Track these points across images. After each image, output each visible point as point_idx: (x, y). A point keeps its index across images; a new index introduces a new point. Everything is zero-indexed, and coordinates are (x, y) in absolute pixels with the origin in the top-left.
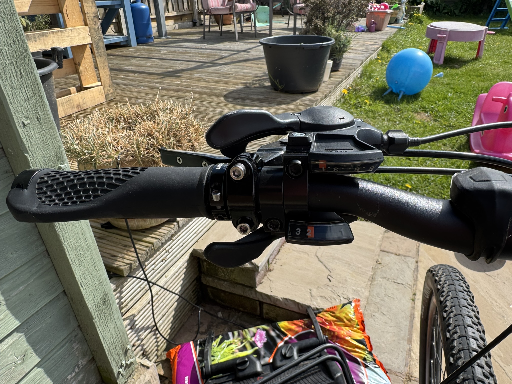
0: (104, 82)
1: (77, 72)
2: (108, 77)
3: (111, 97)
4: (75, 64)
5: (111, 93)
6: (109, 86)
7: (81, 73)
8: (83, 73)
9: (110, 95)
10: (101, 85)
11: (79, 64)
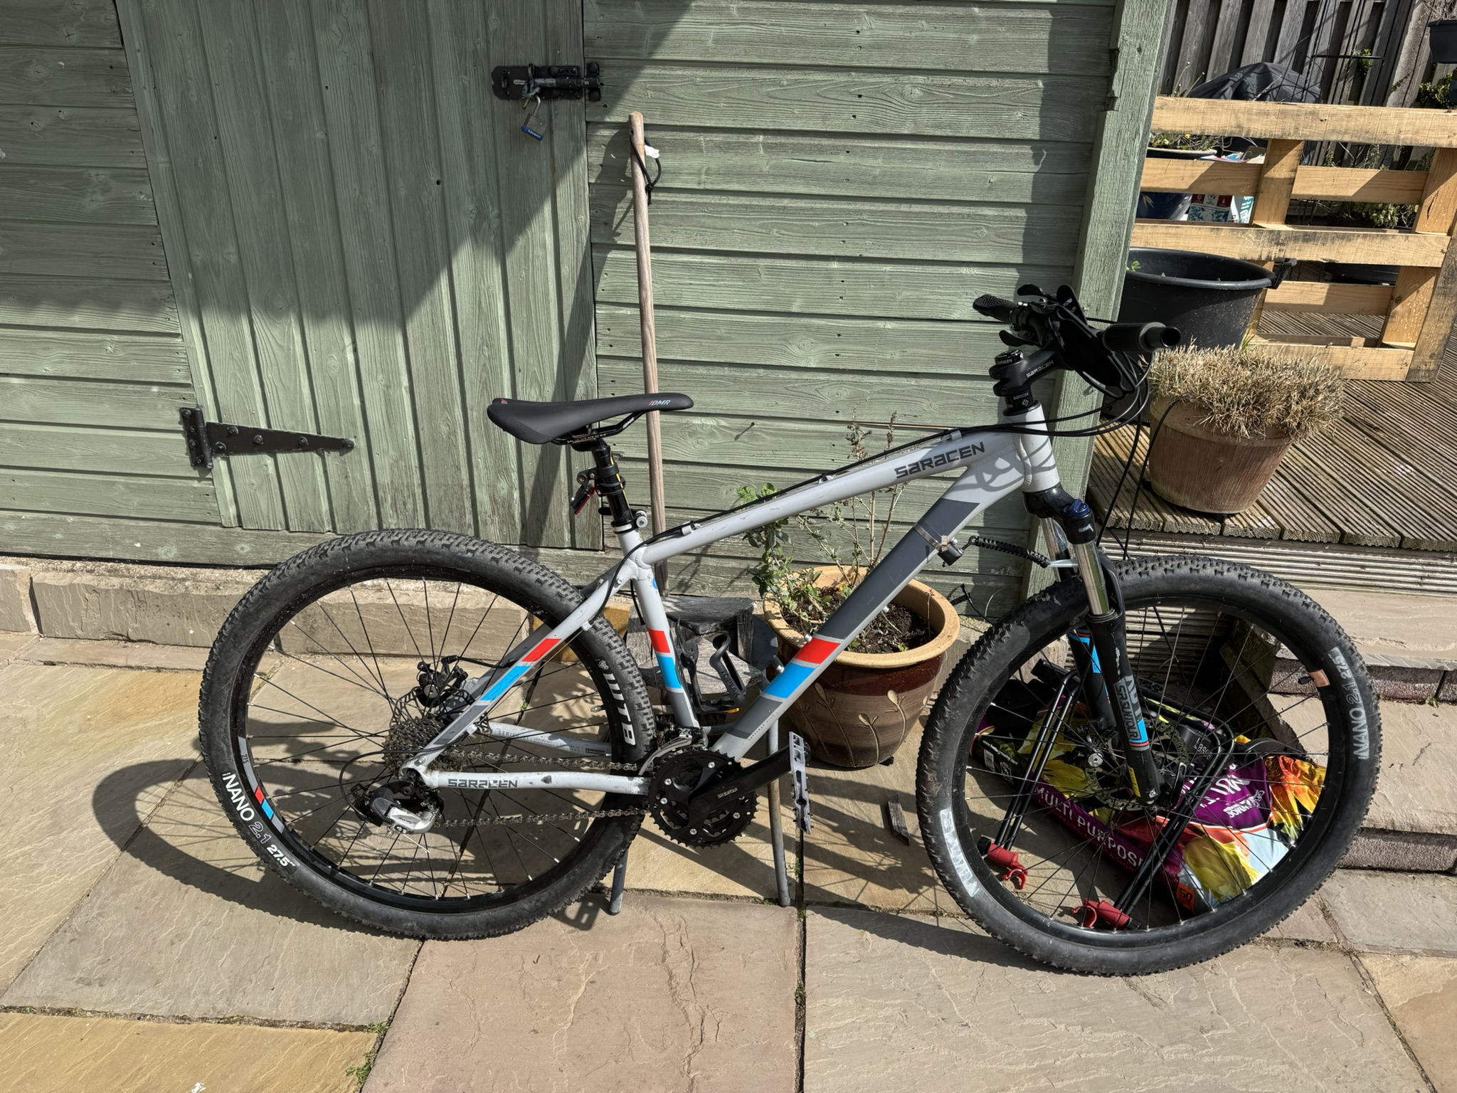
0: (1423, 344)
1: (1386, 313)
2: (1441, 338)
3: (1425, 377)
4: (1392, 298)
5: (1428, 371)
6: (1431, 357)
7: (1393, 317)
8: (1397, 318)
9: (1422, 374)
10: (1414, 349)
11: (1399, 301)
